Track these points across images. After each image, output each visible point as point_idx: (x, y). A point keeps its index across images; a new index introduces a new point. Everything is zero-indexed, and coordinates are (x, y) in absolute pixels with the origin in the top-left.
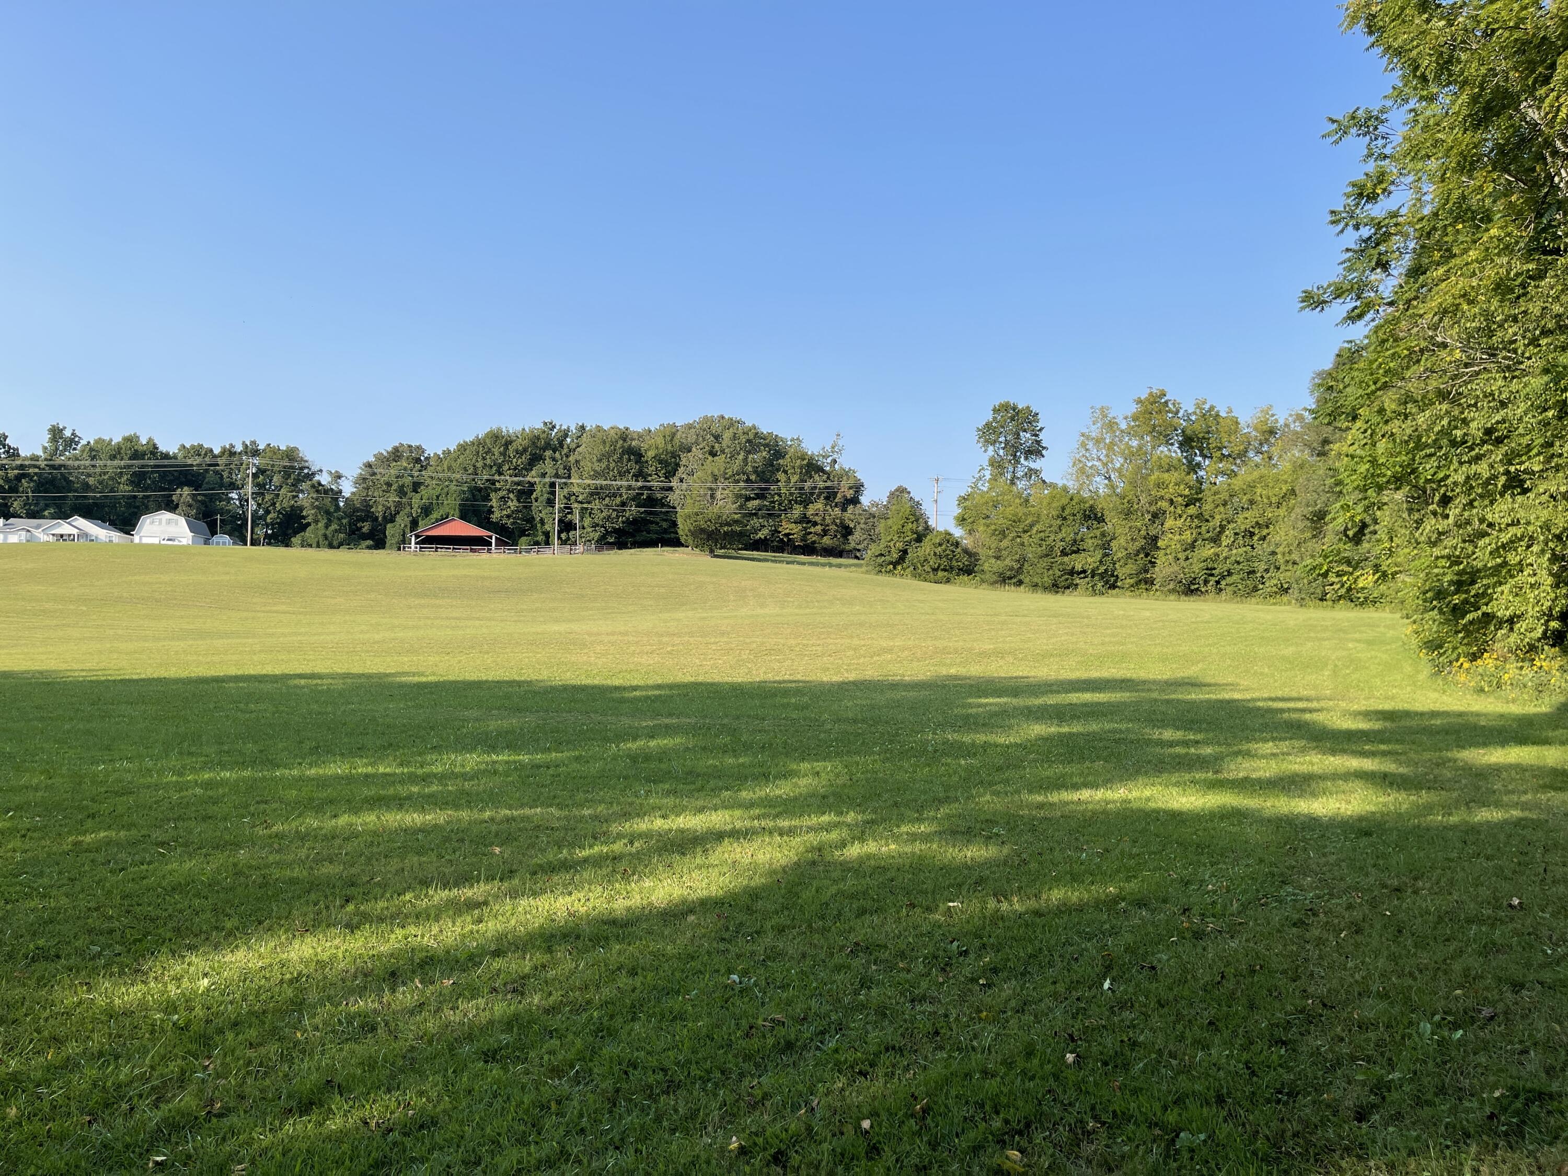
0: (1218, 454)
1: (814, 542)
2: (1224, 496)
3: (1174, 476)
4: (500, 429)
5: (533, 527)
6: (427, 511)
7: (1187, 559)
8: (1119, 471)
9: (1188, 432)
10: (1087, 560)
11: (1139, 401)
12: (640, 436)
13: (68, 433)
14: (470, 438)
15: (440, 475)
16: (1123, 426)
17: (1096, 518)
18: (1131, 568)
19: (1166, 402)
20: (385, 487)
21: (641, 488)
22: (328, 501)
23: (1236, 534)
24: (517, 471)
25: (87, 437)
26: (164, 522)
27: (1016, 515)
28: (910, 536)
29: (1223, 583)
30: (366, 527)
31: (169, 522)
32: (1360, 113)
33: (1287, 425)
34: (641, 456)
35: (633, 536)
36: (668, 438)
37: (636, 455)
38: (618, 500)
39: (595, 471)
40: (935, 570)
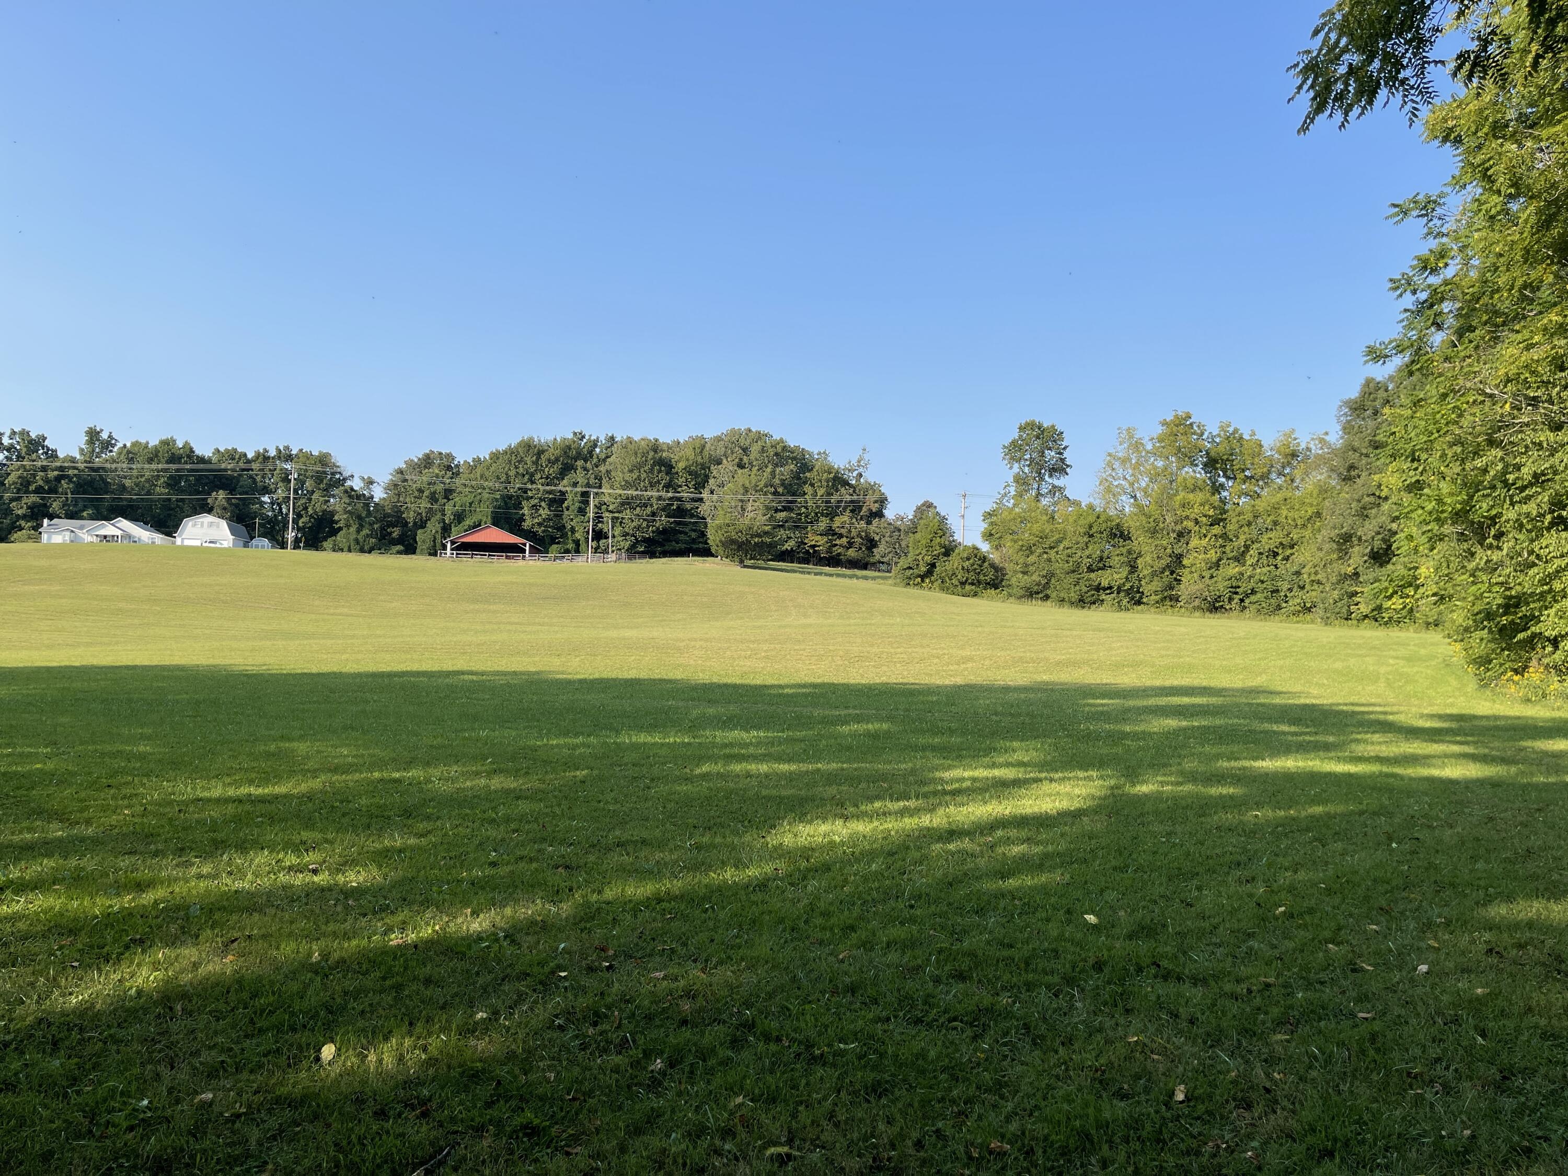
0: (1242, 476)
1: (839, 554)
2: (1249, 516)
3: (1199, 497)
4: (532, 439)
5: (564, 536)
6: (459, 517)
7: (1212, 577)
8: (1145, 491)
9: (1213, 454)
10: (1114, 576)
11: (1164, 423)
12: (669, 448)
13: (104, 436)
14: (502, 447)
15: (474, 483)
16: (1149, 447)
17: (1122, 535)
18: (1156, 585)
19: (1191, 424)
20: (416, 494)
21: (671, 499)
22: (360, 506)
23: (1260, 554)
24: (549, 480)
25: (124, 439)
26: (206, 525)
27: (1042, 531)
28: (938, 550)
29: (1247, 601)
30: (396, 532)
31: (211, 524)
32: (1420, 197)
33: (1309, 449)
34: (671, 467)
35: (662, 545)
36: (698, 451)
37: (667, 466)
38: (649, 510)
39: (626, 482)
40: (963, 584)
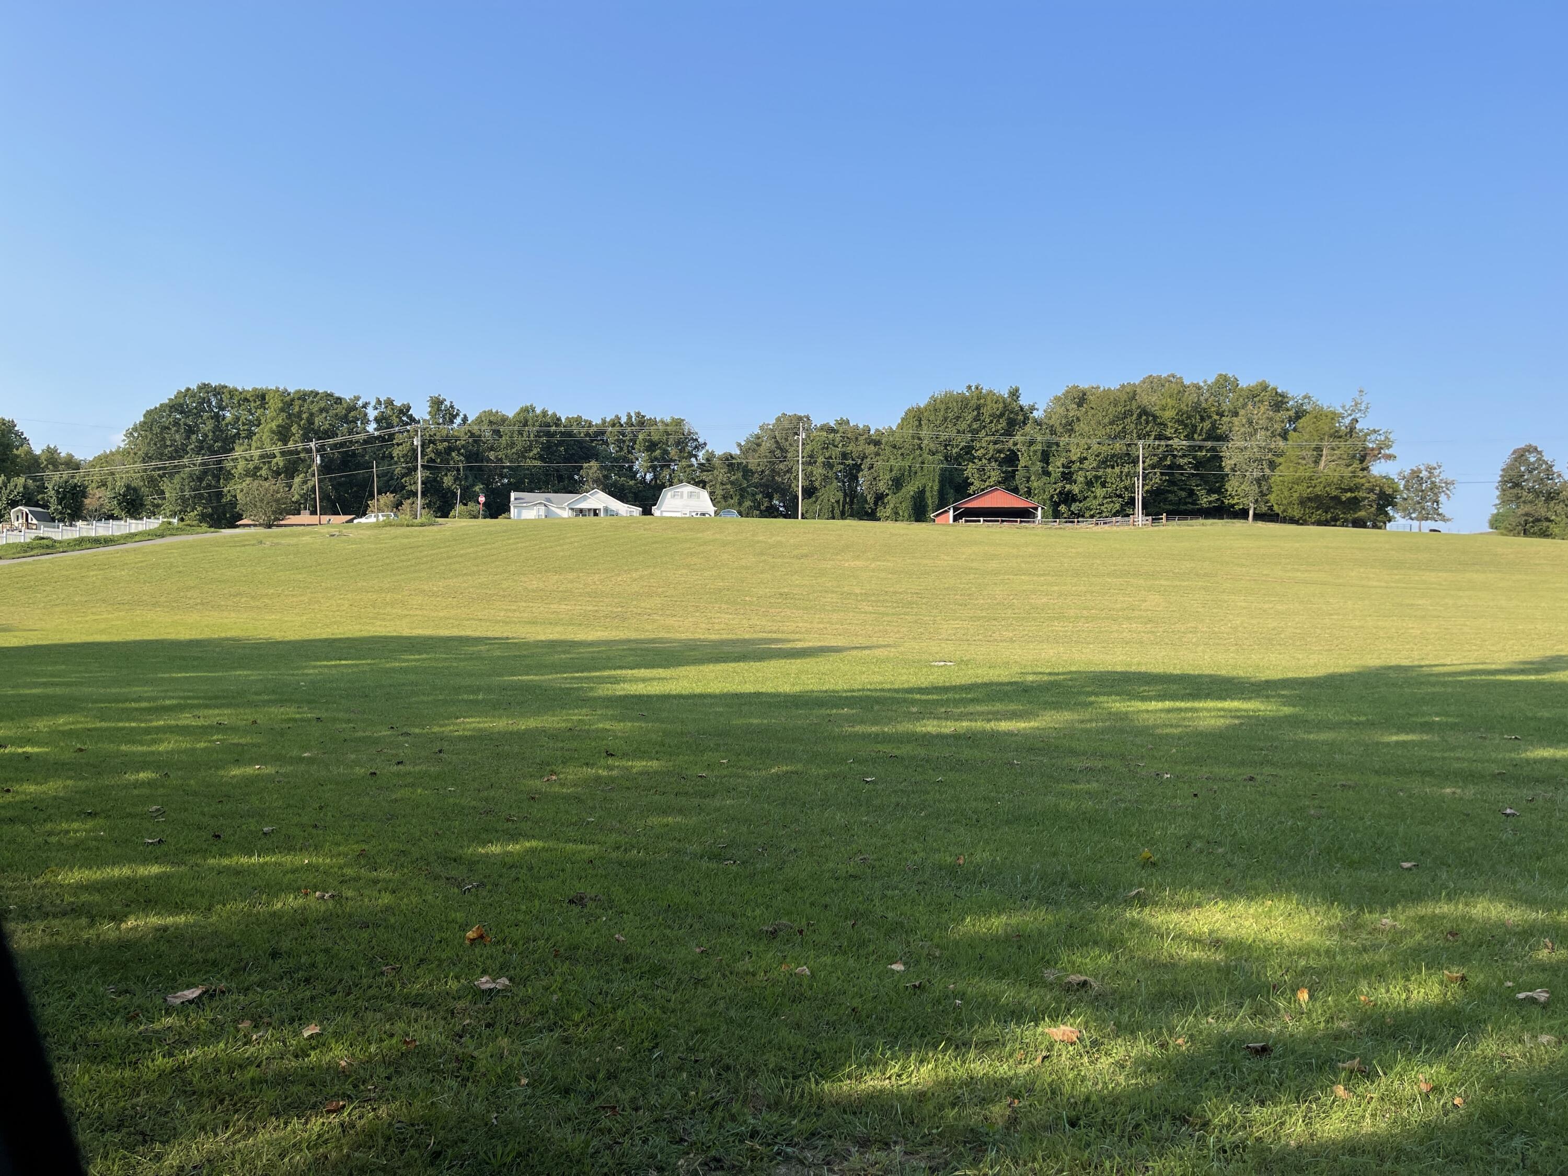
26: (685, 495)
31: (691, 495)
